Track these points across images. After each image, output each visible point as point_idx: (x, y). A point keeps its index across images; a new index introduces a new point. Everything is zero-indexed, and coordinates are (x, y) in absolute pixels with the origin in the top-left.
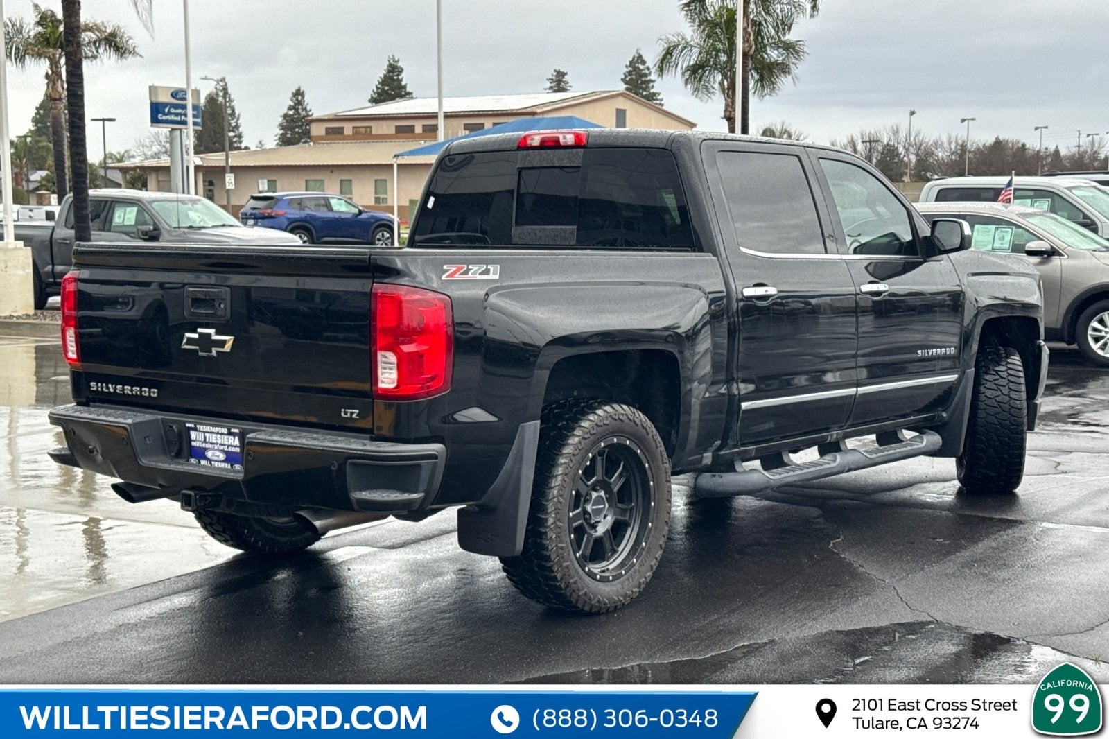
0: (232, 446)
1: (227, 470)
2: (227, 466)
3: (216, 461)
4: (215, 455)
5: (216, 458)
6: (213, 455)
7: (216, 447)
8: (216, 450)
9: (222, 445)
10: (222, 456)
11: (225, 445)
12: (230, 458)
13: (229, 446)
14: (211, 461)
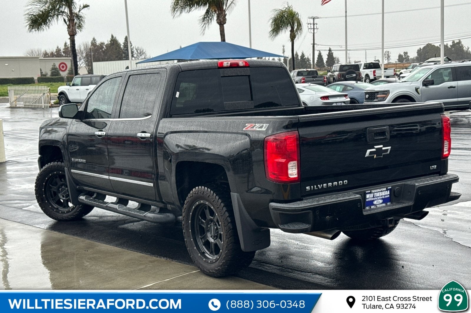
0: (386, 195)
1: (384, 207)
2: (384, 205)
3: (378, 204)
4: (378, 202)
5: (378, 203)
6: (377, 202)
7: (379, 198)
8: (379, 199)
9: (381, 196)
10: (381, 201)
11: (383, 196)
12: (385, 201)
13: (385, 196)
14: (376, 205)
